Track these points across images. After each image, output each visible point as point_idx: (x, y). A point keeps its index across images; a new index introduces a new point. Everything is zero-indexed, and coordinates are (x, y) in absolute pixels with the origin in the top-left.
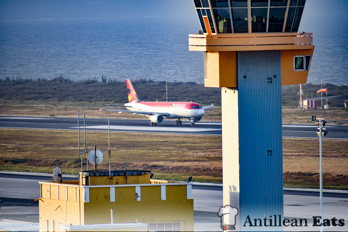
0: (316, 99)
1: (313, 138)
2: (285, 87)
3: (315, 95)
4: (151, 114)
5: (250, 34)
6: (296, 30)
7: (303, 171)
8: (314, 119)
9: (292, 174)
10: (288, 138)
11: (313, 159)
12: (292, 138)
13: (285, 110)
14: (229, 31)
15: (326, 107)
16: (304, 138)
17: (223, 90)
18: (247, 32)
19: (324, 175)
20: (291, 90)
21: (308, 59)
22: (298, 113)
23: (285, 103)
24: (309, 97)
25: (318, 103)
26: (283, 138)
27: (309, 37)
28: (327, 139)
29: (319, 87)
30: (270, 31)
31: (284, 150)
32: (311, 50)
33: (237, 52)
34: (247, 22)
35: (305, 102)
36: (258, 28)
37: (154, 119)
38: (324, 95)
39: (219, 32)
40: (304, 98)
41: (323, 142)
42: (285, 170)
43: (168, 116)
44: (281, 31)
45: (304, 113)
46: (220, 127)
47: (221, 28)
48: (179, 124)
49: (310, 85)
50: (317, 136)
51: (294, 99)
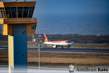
0: (38, 39)
1: (37, 51)
2: (28, 35)
3: (38, 37)
4: (53, 45)
5: (17, 18)
6: (31, 17)
7: (34, 62)
8: (37, 45)
9: (30, 62)
10: (29, 51)
11: (37, 57)
12: (30, 51)
13: (28, 42)
14: (11, 17)
15: (41, 41)
16: (34, 51)
17: (9, 36)
18: (16, 17)
19: (40, 63)
20: (30, 36)
21: (35, 26)
22: (32, 43)
23: (28, 40)
24: (36, 38)
25: (38, 40)
26: (28, 51)
27: (36, 19)
28: (41, 51)
29: (39, 35)
30: (23, 17)
31: (28, 55)
32: (36, 23)
33: (13, 24)
34: (16, 14)
35: (35, 40)
36: (20, 16)
37: (54, 47)
38: (40, 37)
39: (7, 18)
40: (34, 38)
41: (40, 52)
42: (28, 61)
43: (59, 46)
44: (27, 17)
45: (34, 43)
46: (8, 47)
47: (8, 16)
48: (63, 48)
49: (36, 34)
50: (38, 50)
51: (31, 39)
